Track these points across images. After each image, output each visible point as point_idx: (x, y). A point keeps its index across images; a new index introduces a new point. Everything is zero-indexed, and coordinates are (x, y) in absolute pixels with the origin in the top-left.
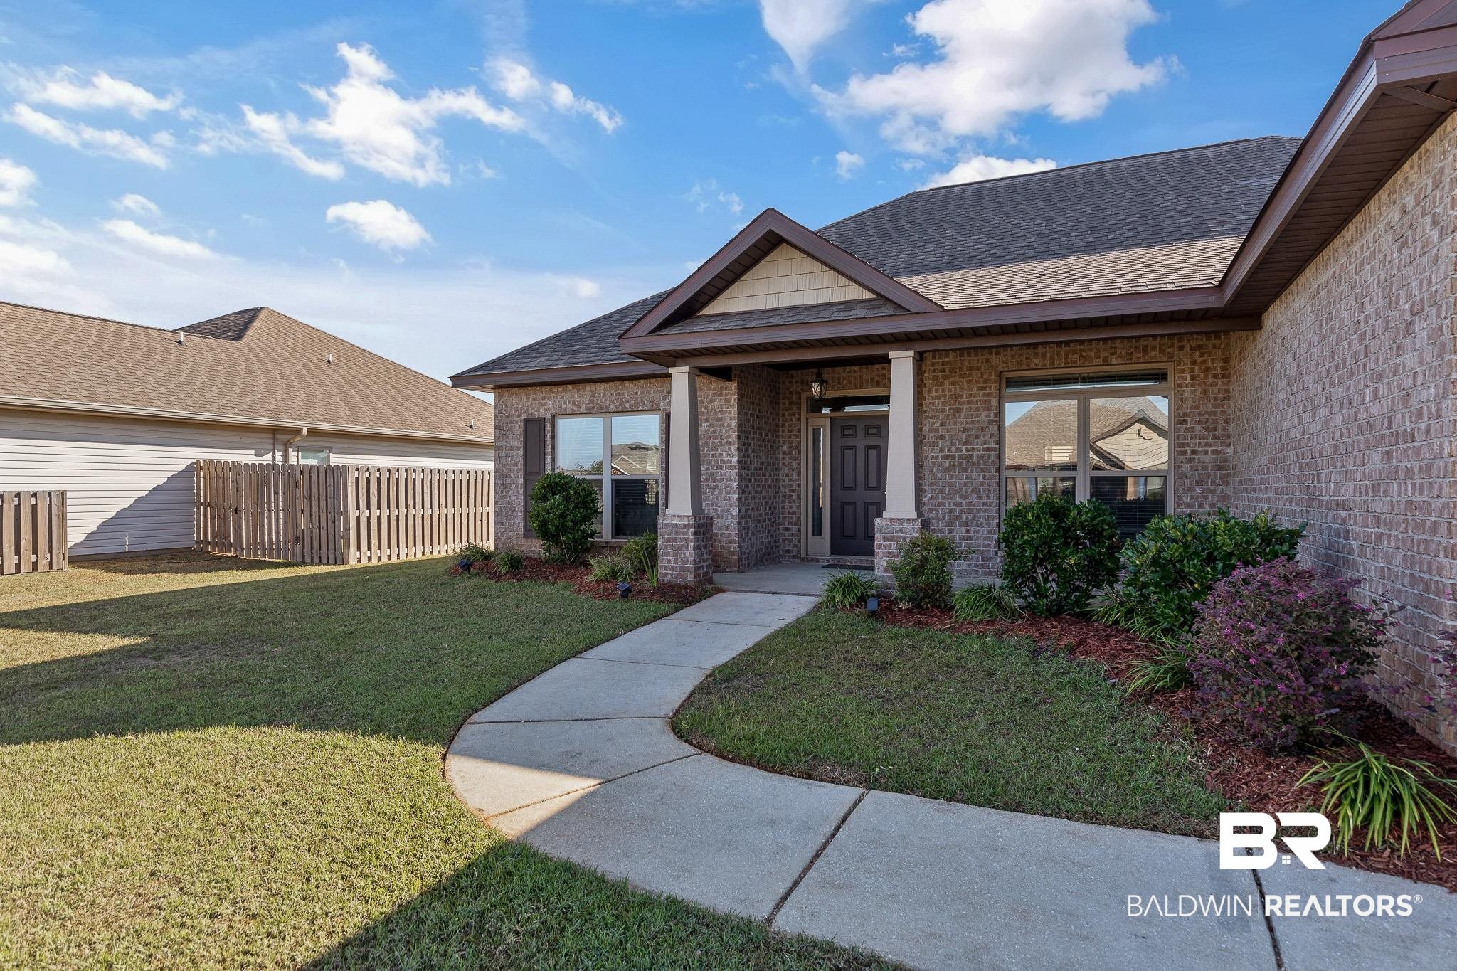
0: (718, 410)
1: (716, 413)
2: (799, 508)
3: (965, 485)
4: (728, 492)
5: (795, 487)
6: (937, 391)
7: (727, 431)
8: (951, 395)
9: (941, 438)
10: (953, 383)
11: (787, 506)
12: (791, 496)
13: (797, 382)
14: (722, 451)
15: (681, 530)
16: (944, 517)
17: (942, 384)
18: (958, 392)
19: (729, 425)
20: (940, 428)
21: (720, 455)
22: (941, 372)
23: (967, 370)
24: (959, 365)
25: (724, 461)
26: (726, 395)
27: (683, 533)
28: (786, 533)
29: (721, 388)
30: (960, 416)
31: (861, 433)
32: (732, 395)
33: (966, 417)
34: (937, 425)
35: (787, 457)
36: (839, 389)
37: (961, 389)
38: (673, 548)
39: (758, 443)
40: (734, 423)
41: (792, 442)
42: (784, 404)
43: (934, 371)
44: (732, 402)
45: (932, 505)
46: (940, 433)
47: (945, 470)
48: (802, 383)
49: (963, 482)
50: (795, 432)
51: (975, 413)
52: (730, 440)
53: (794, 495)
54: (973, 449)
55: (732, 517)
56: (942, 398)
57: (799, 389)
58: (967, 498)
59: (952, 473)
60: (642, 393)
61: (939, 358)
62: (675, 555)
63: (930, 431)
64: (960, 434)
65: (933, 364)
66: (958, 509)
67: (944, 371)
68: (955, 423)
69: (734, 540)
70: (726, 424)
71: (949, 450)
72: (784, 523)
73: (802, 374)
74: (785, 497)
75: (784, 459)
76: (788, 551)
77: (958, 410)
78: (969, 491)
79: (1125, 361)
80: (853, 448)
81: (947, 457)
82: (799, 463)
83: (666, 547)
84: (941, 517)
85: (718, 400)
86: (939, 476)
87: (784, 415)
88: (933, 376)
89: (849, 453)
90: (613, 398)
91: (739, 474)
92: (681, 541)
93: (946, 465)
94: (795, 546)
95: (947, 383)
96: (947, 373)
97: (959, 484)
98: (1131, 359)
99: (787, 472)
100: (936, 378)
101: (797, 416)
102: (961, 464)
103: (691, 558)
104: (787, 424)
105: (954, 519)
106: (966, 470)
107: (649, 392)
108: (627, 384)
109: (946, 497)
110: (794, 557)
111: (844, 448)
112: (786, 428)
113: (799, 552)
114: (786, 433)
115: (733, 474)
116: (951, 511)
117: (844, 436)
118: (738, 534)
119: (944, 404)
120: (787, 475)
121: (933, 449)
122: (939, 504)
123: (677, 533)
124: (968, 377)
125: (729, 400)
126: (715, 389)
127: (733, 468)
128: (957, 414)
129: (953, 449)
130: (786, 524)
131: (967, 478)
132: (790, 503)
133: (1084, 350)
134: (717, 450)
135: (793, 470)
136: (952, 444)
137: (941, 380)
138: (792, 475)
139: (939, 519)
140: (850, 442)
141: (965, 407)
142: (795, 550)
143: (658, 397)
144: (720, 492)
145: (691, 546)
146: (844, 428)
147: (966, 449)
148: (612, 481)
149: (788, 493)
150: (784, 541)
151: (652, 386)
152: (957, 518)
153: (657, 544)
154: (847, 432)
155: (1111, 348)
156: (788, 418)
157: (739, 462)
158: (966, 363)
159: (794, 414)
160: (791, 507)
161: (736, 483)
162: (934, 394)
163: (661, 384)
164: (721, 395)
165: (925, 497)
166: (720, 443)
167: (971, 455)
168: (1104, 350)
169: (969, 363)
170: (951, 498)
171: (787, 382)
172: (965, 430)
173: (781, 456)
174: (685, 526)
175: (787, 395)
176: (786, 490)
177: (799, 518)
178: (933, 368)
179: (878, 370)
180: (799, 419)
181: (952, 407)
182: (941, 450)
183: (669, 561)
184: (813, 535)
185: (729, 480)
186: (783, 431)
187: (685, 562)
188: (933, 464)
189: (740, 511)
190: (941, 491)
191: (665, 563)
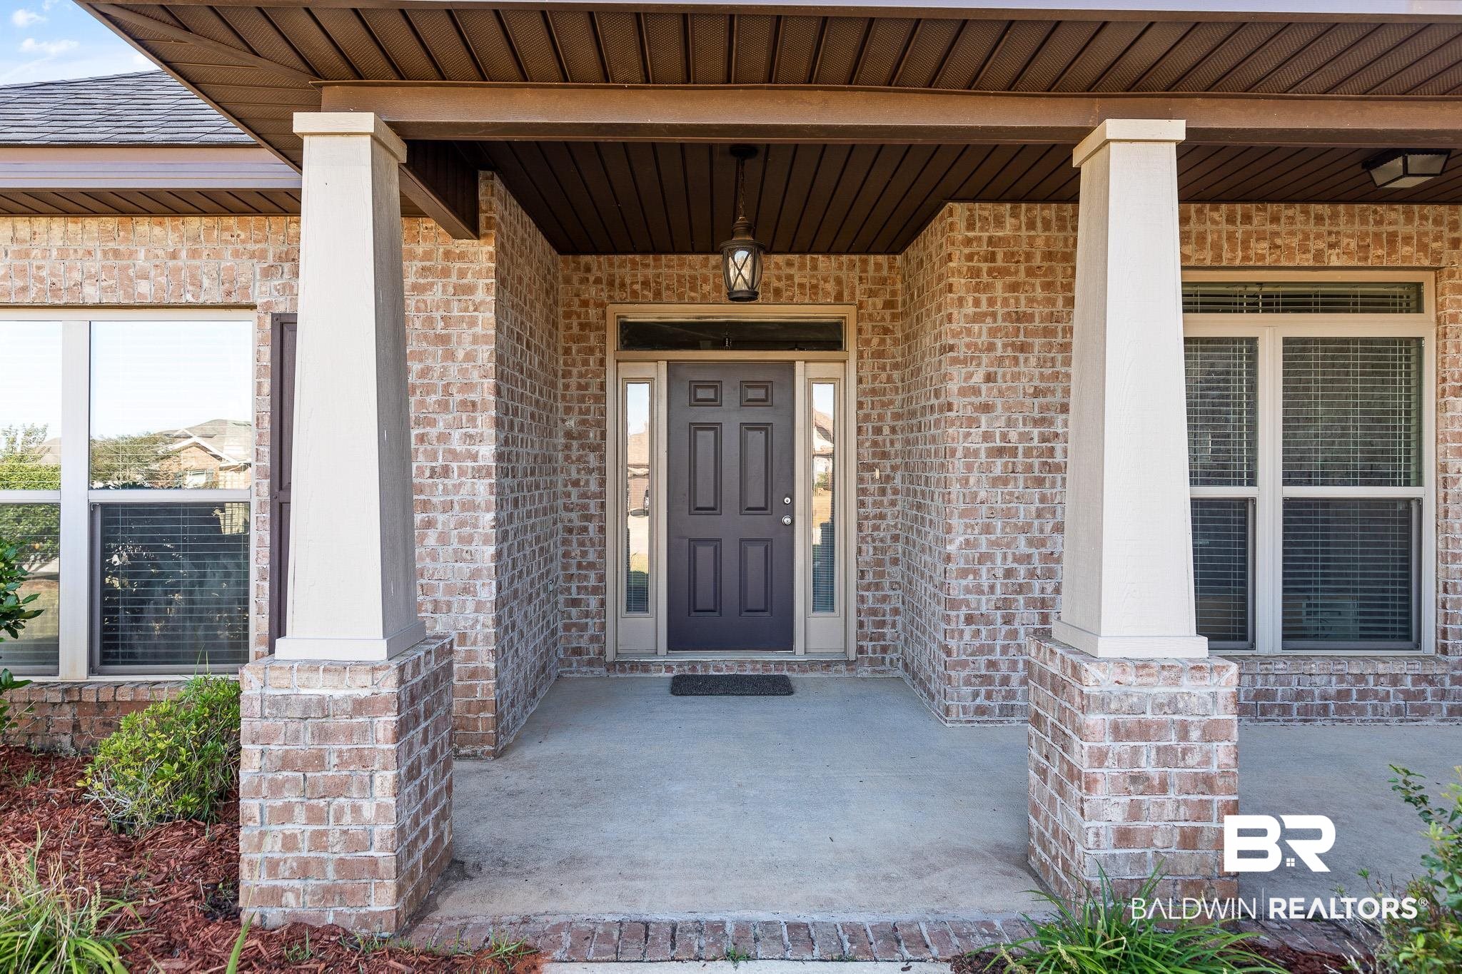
0: (437, 315)
1: (430, 321)
2: (602, 555)
3: (1039, 516)
4: (469, 540)
5: (593, 510)
6: (977, 303)
7: (463, 372)
8: (1009, 313)
9: (987, 408)
10: (1014, 287)
11: (576, 551)
12: (585, 529)
13: (598, 281)
14: (449, 426)
15: (343, 721)
16: (992, 588)
17: (988, 287)
18: (1022, 309)
19: (469, 357)
20: (984, 387)
21: (443, 438)
22: (986, 261)
23: (1043, 259)
24: (1025, 247)
25: (454, 455)
26: (462, 274)
27: (350, 733)
28: (574, 611)
29: (447, 255)
30: (1026, 360)
31: (730, 396)
32: (478, 274)
33: (1041, 363)
34: (978, 378)
35: (575, 444)
36: (692, 301)
37: (1031, 301)
38: (308, 790)
39: (530, 409)
40: (485, 353)
41: (588, 411)
42: (569, 327)
43: (970, 258)
44: (480, 295)
45: (967, 562)
46: (983, 399)
47: (995, 482)
48: (611, 284)
49: (1033, 508)
50: (594, 390)
51: (1059, 357)
52: (473, 396)
53: (592, 527)
54: (1057, 435)
55: (479, 607)
56: (989, 320)
57: (604, 295)
58: (1044, 545)
59: (1010, 488)
60: (194, 254)
61: (982, 229)
62: (316, 816)
63: (963, 392)
64: (1028, 401)
65: (968, 242)
66: (1022, 570)
67: (992, 257)
68: (1016, 377)
69: (485, 671)
70: (460, 354)
71: (1004, 437)
72: (568, 590)
73: (611, 265)
74: (570, 531)
75: (567, 447)
76: (578, 651)
77: (1023, 348)
78: (1048, 528)
79: (1355, 263)
80: (715, 427)
81: (1000, 452)
82: (602, 458)
83: (276, 789)
84: (986, 589)
85: (438, 288)
86: (982, 495)
87: (567, 351)
88: (969, 268)
89: (706, 438)
90: (94, 265)
91: (499, 491)
92: (342, 764)
93: (998, 470)
94: (594, 639)
95: (999, 284)
96: (1000, 262)
97: (1024, 513)
98: (1366, 259)
99: (574, 475)
100: (975, 273)
101: (598, 355)
102: (1029, 468)
103: (386, 828)
104: (575, 371)
105: (1016, 592)
106: (1040, 482)
107: (217, 255)
108: (144, 226)
109: (995, 543)
110: (590, 663)
111: (696, 427)
112: (573, 381)
113: (602, 652)
114: (573, 391)
115: (483, 490)
116: (1009, 573)
117: (697, 402)
118: (495, 652)
119: (993, 332)
120: (576, 483)
121: (969, 434)
122: (983, 558)
123: (323, 734)
124: (1045, 275)
125: (470, 289)
126: (427, 256)
127: (479, 473)
128: (1021, 357)
129: (1013, 436)
130: (574, 590)
131: (1043, 499)
132: (582, 544)
133: (1277, 234)
134: (432, 423)
135: (590, 471)
136: (1010, 423)
137: (985, 278)
138: (587, 482)
139: (982, 593)
140: (707, 415)
141: (1038, 342)
142: (594, 648)
143: (247, 270)
144: (443, 539)
145: (385, 779)
146: (696, 385)
147: (1041, 434)
148: (93, 507)
149: (577, 523)
150: (567, 628)
151: (226, 236)
152: (1020, 589)
153: (235, 780)
154: (701, 394)
155: (1330, 233)
156: (578, 358)
157: (500, 457)
158: (1040, 242)
159: (591, 351)
160: (584, 554)
161: (491, 515)
162: (970, 309)
163: (258, 235)
164: (446, 273)
165: (951, 541)
166: (444, 406)
167: (1052, 449)
168: (1319, 236)
169: (1047, 243)
170: (1008, 546)
171: (575, 279)
172: (1037, 393)
173: (563, 440)
174: (360, 706)
175: (575, 308)
176: (574, 515)
177: (602, 578)
178: (967, 251)
179: (778, 266)
180: (602, 362)
181: (1010, 340)
182: (987, 437)
183: (290, 843)
184: (628, 609)
185: (470, 506)
186: (566, 387)
187: (353, 842)
188: (969, 468)
189: (499, 588)
190: (987, 529)
191: (273, 848)
